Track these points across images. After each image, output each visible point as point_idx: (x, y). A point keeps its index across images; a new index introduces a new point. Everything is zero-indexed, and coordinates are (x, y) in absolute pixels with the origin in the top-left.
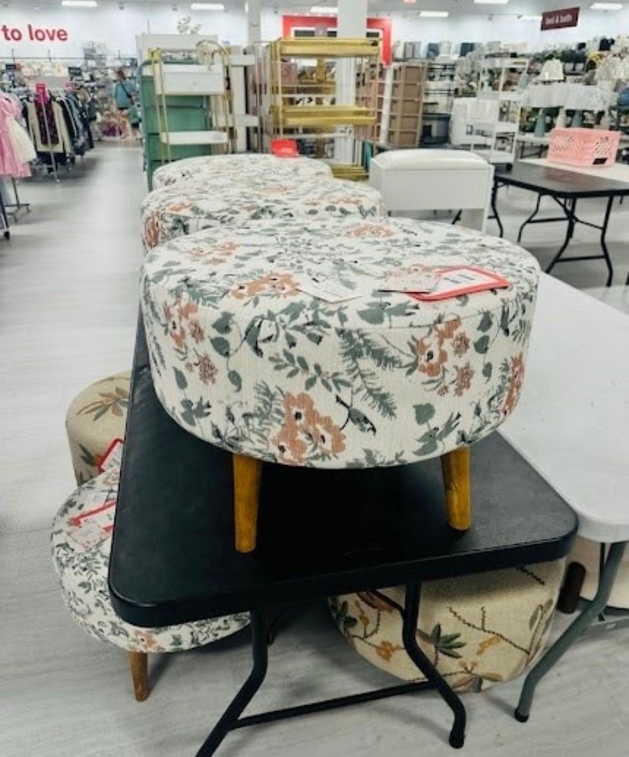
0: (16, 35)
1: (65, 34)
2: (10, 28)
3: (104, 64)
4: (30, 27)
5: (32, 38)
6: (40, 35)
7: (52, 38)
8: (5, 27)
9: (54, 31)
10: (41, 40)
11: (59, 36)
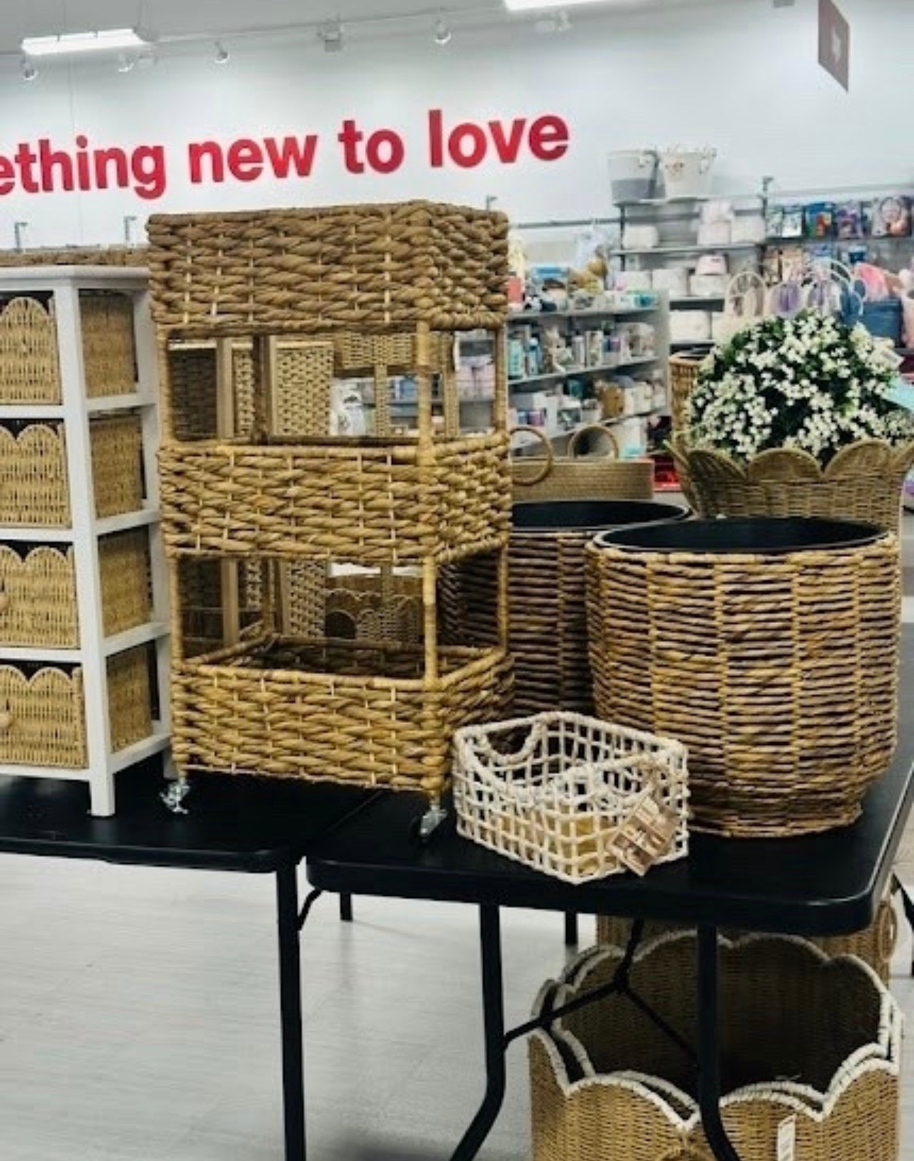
0: (385, 151)
1: (562, 133)
2: (367, 129)
3: (693, 239)
4: (435, 118)
5: (436, 160)
6: (467, 145)
7: (508, 154)
8: (349, 125)
9: (518, 125)
10: (467, 162)
11: (536, 140)
